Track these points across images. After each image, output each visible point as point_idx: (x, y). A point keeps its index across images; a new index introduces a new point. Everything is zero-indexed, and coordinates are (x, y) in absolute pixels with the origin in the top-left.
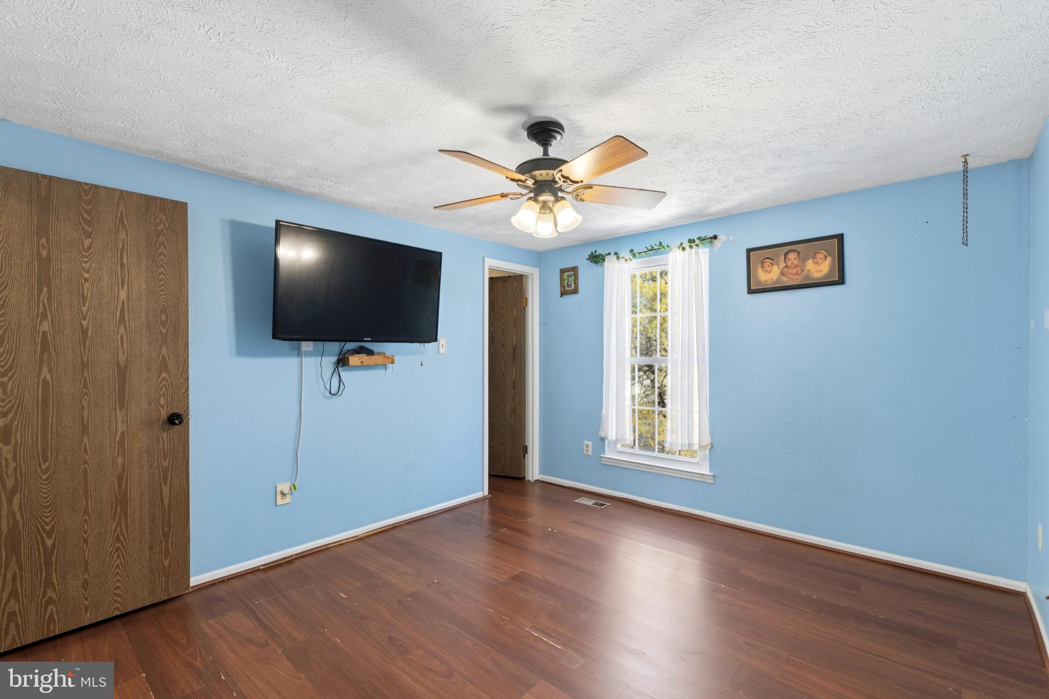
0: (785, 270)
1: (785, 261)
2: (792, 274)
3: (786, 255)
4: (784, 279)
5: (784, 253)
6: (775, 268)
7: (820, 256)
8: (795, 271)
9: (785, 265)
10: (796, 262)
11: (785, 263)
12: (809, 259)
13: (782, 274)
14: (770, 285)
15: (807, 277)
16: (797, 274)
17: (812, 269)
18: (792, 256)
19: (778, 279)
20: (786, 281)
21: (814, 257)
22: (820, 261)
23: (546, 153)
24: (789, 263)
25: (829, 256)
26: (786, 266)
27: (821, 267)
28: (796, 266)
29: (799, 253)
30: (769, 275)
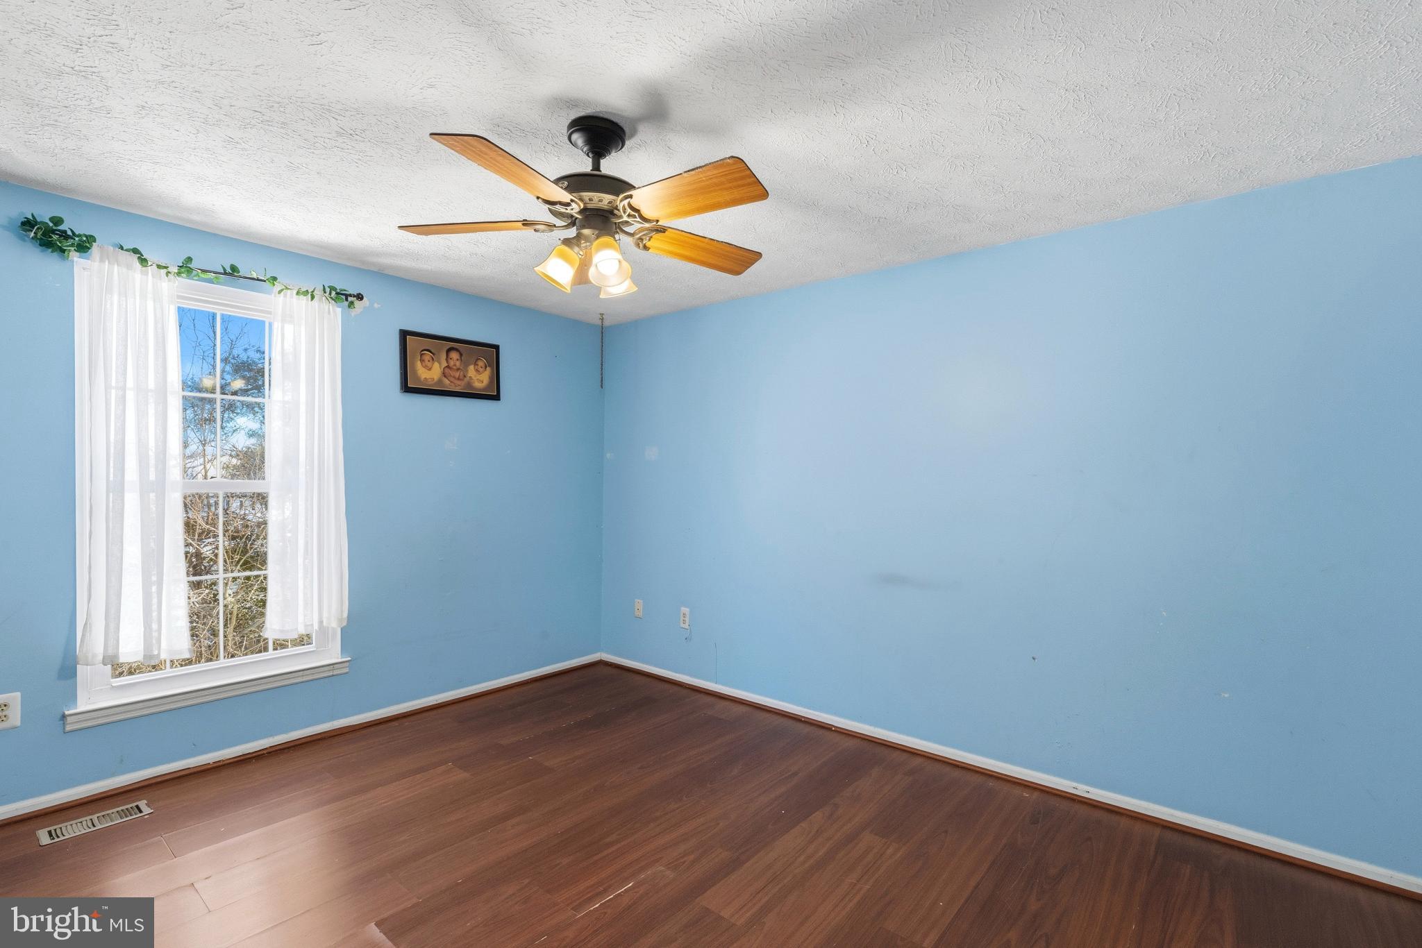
0: (447, 370)
1: (447, 360)
2: (454, 377)
3: (449, 351)
4: (446, 381)
5: (448, 347)
6: (436, 365)
7: (480, 363)
8: (457, 374)
9: (447, 365)
10: (458, 363)
11: (447, 362)
12: (469, 365)
13: (444, 375)
14: (430, 385)
15: (469, 385)
16: (459, 379)
17: (473, 377)
18: (454, 355)
19: (440, 381)
20: (448, 385)
21: (476, 364)
22: (481, 370)
23: (596, 166)
24: (452, 363)
25: (489, 366)
26: (448, 367)
27: (479, 378)
28: (458, 369)
29: (461, 355)
30: (430, 372)
